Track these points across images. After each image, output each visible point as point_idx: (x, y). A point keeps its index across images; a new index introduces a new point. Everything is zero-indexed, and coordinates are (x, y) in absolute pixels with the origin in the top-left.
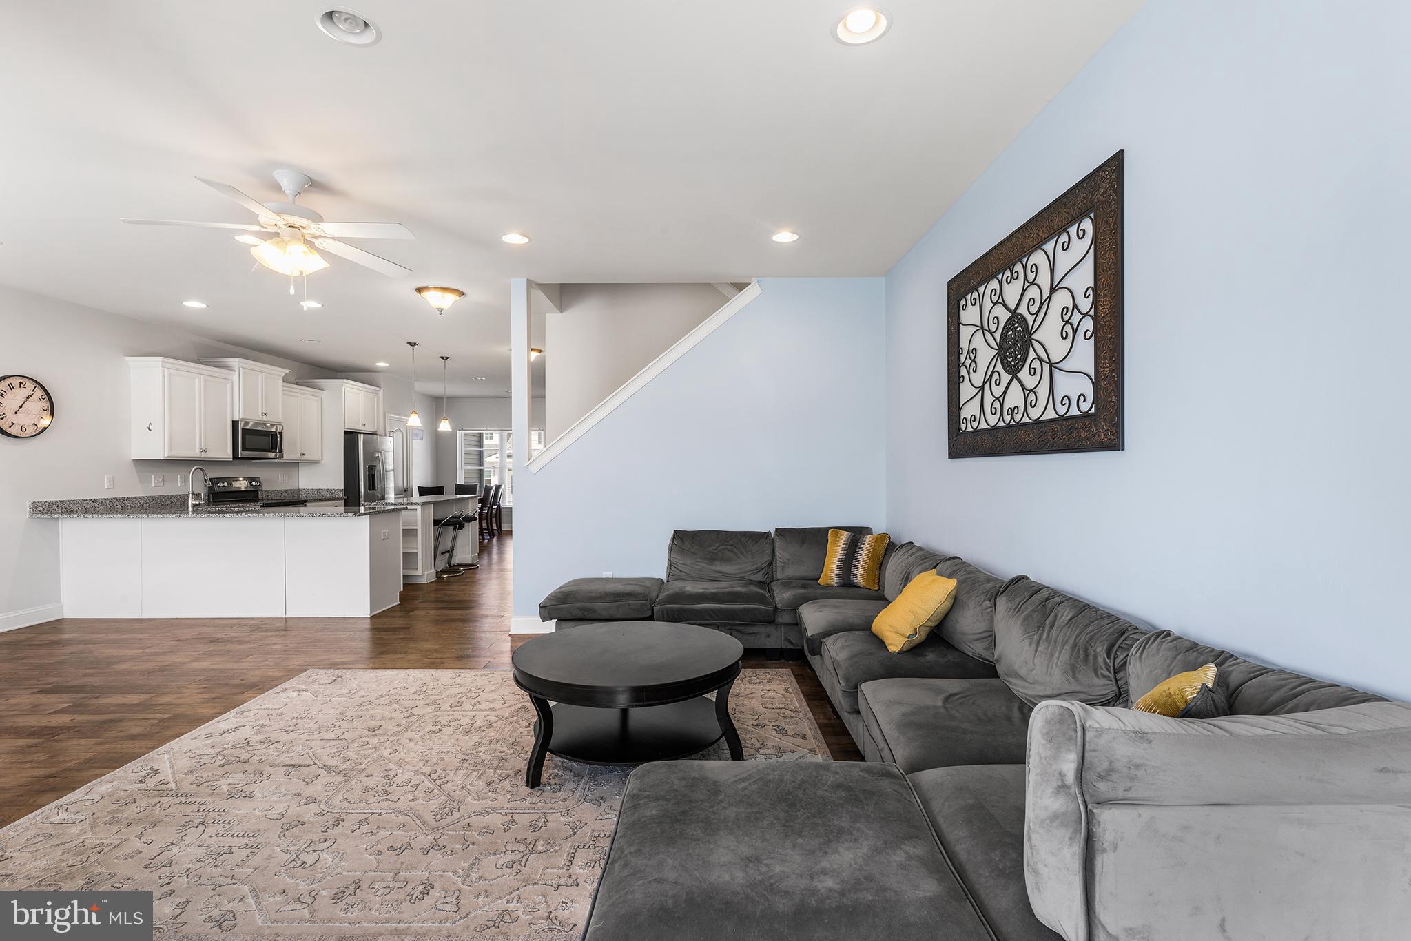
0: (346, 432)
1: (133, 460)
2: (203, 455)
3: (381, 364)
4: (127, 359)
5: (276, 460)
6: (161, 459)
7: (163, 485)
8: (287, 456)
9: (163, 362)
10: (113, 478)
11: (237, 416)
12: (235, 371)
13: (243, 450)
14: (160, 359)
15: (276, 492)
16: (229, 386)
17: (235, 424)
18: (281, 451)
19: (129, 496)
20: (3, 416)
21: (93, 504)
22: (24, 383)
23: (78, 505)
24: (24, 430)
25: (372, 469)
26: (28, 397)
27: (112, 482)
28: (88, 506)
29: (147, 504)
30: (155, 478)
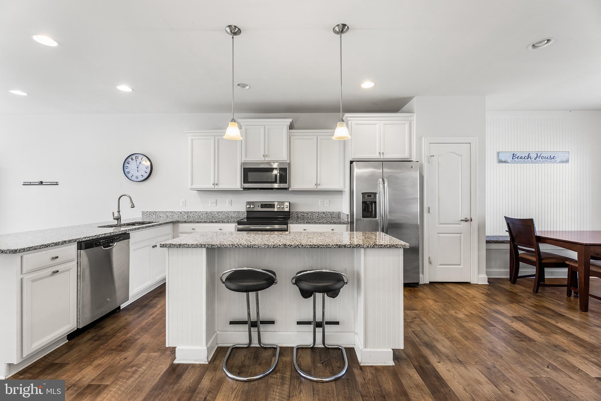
0: (351, 163)
2: (216, 187)
7: (216, 205)
8: (298, 186)
10: (185, 201)
13: (244, 183)
19: (191, 211)
20: (129, 172)
21: (171, 214)
22: (137, 157)
23: (163, 214)
24: (137, 178)
25: (370, 196)
26: (140, 163)
27: (184, 203)
28: (168, 215)
29: (203, 216)
30: (210, 201)
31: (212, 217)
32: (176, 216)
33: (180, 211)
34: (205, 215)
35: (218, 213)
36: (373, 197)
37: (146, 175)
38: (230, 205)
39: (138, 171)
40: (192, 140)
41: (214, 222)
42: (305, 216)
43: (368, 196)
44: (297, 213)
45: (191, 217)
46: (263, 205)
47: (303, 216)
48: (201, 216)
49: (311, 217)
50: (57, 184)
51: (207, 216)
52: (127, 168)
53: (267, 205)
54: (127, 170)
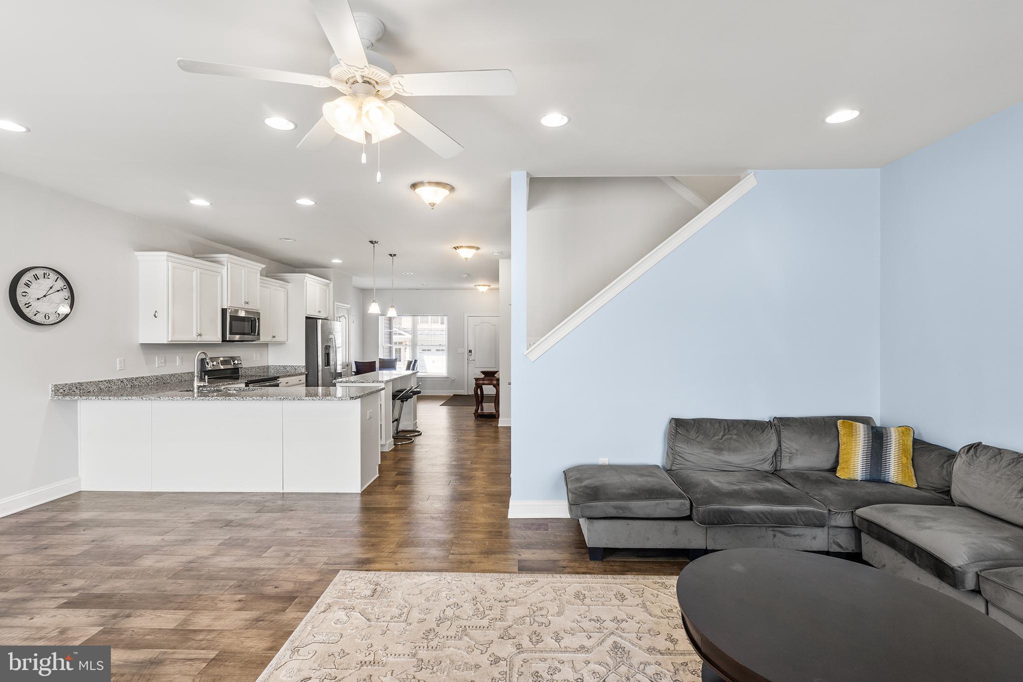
0: (307, 318)
1: (142, 344)
2: (199, 339)
3: (336, 261)
4: (137, 253)
5: (254, 342)
6: (166, 343)
7: (165, 365)
8: (263, 338)
9: (168, 256)
10: (124, 360)
11: (226, 306)
12: (224, 265)
13: (230, 334)
14: (166, 253)
15: (251, 368)
16: (219, 278)
17: (224, 311)
18: (259, 334)
19: (137, 377)
20: (26, 304)
21: (107, 384)
22: (48, 274)
23: (94, 386)
24: (46, 316)
26: (51, 286)
27: (123, 364)
28: (103, 387)
29: (153, 383)
30: (158, 359)
31: (164, 383)
32: (115, 387)
33: (121, 377)
34: (154, 380)
35: (170, 376)
42: (247, 372)
43: (327, 348)
49: (251, 373)
52: (23, 293)
54: (24, 300)
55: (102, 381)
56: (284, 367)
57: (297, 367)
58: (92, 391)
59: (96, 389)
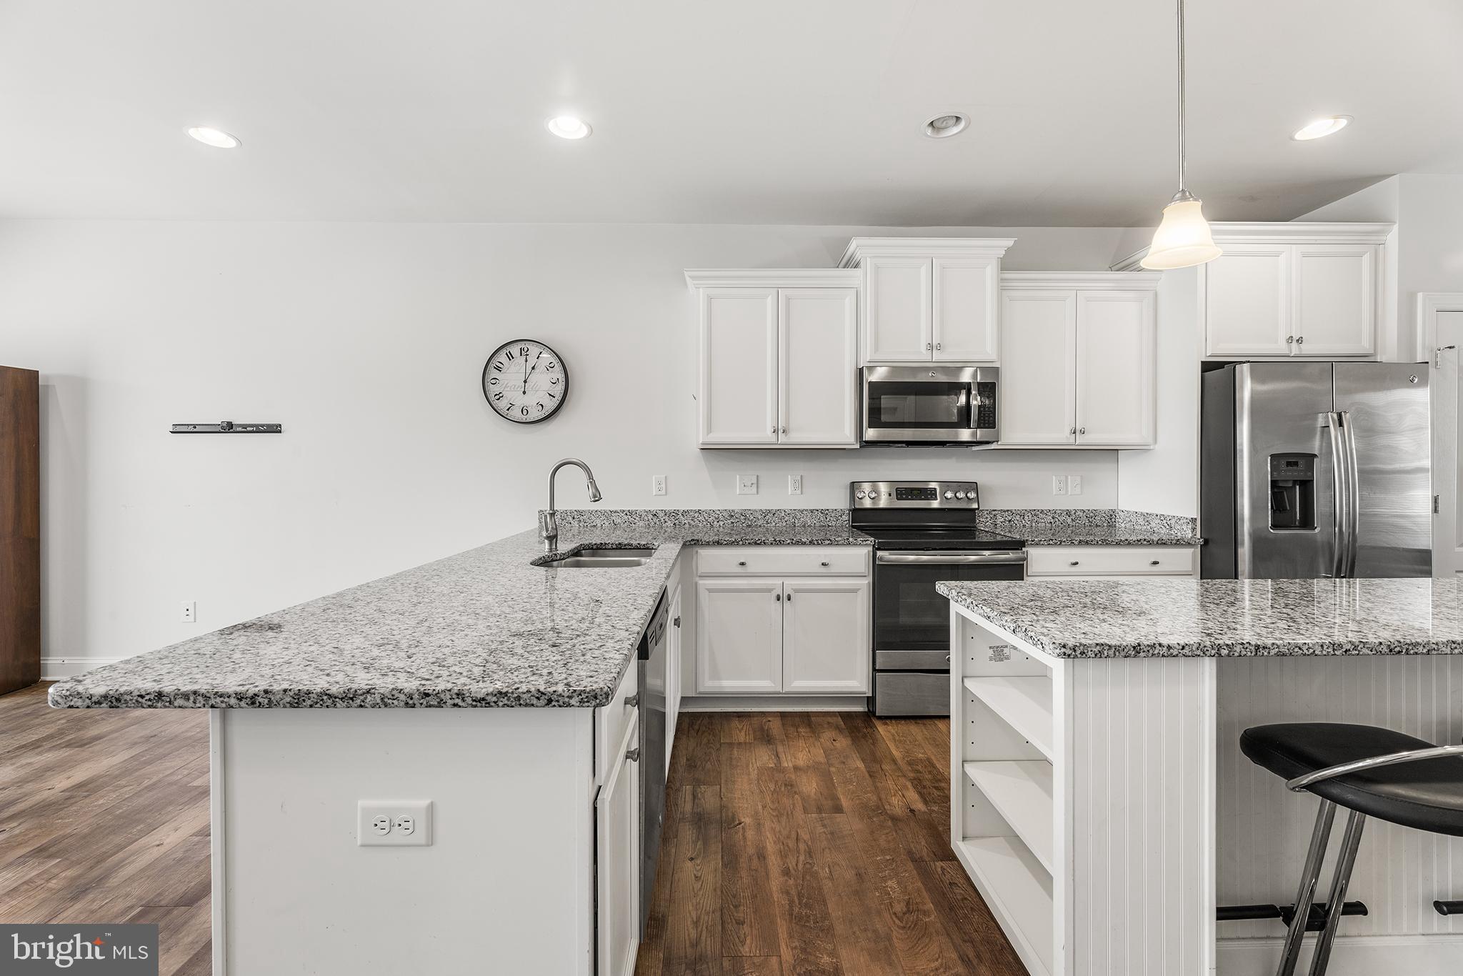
1: (703, 451)
7: (758, 493)
11: (868, 358)
12: (866, 266)
13: (873, 426)
15: (1035, 513)
16: (849, 302)
17: (864, 373)
18: (993, 425)
19: (686, 509)
20: (499, 396)
21: (626, 517)
22: (526, 349)
23: (603, 518)
24: (525, 412)
25: (1296, 464)
26: (533, 368)
27: (663, 486)
28: (618, 521)
29: (721, 523)
30: (740, 481)
31: (749, 526)
32: (641, 523)
34: (726, 519)
35: (765, 513)
36: (1303, 469)
37: (550, 405)
38: (799, 492)
39: (524, 393)
40: (710, 299)
41: (804, 544)
42: (1016, 522)
43: (1289, 464)
44: (993, 513)
45: (687, 526)
46: (901, 491)
47: (1010, 521)
48: (715, 523)
49: (1034, 524)
50: (275, 429)
51: (732, 523)
52: (494, 381)
53: (915, 492)
54: (493, 390)
55: (616, 512)
56: (1146, 516)
57: (1173, 521)
58: (599, 525)
59: (607, 523)
